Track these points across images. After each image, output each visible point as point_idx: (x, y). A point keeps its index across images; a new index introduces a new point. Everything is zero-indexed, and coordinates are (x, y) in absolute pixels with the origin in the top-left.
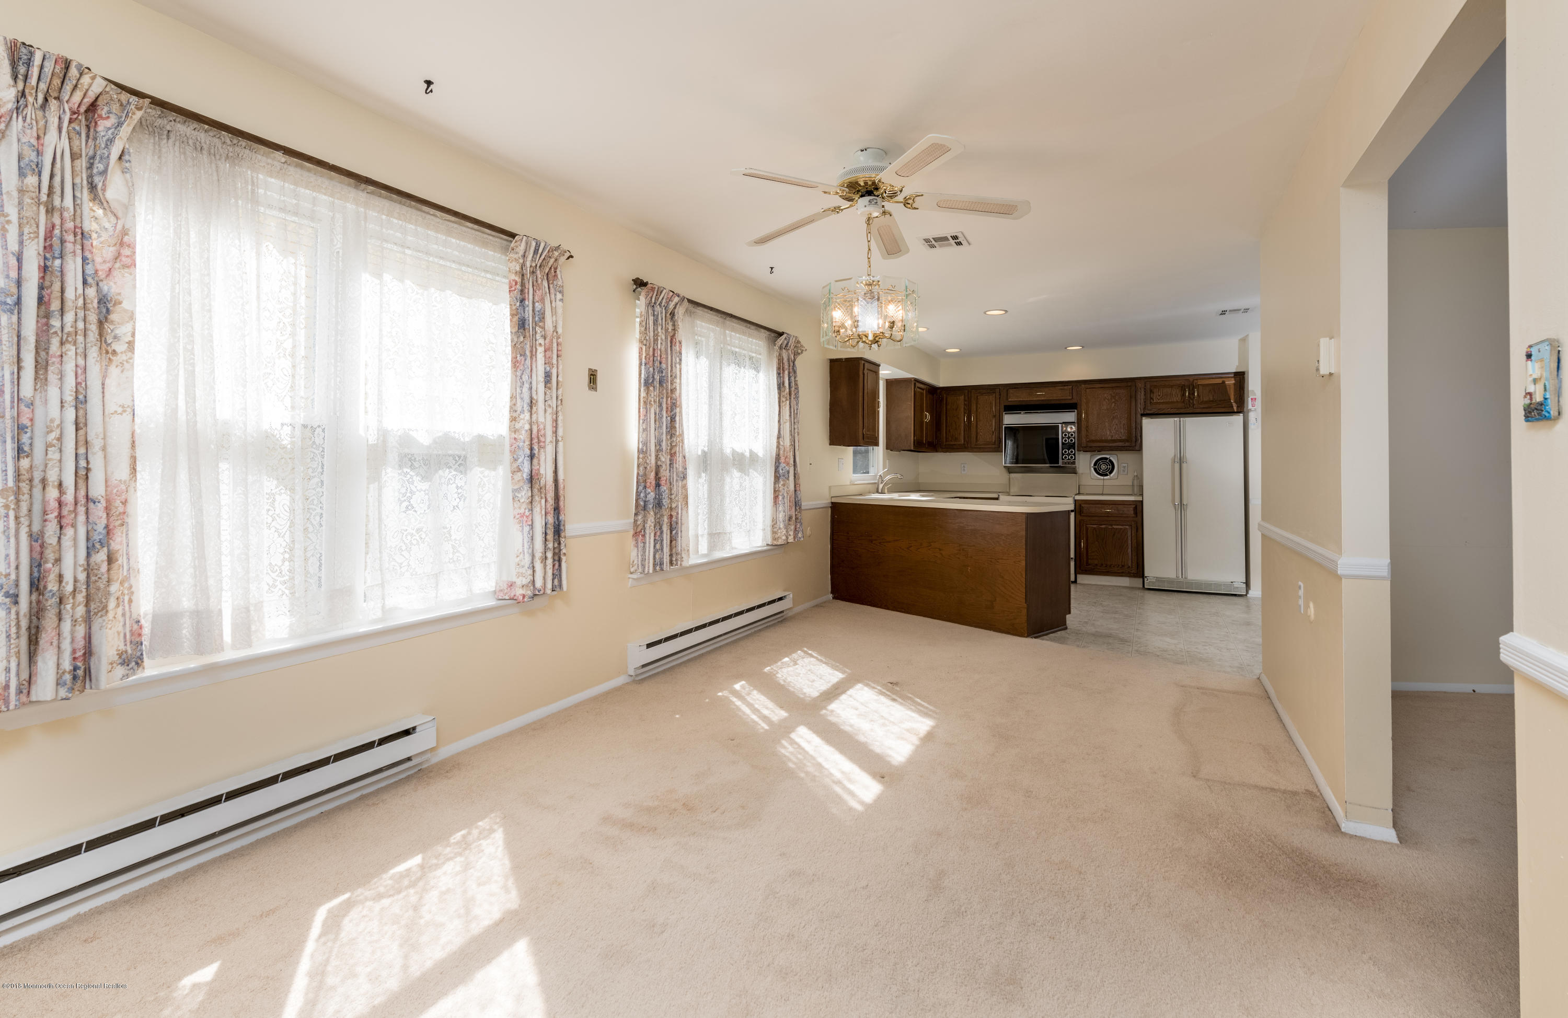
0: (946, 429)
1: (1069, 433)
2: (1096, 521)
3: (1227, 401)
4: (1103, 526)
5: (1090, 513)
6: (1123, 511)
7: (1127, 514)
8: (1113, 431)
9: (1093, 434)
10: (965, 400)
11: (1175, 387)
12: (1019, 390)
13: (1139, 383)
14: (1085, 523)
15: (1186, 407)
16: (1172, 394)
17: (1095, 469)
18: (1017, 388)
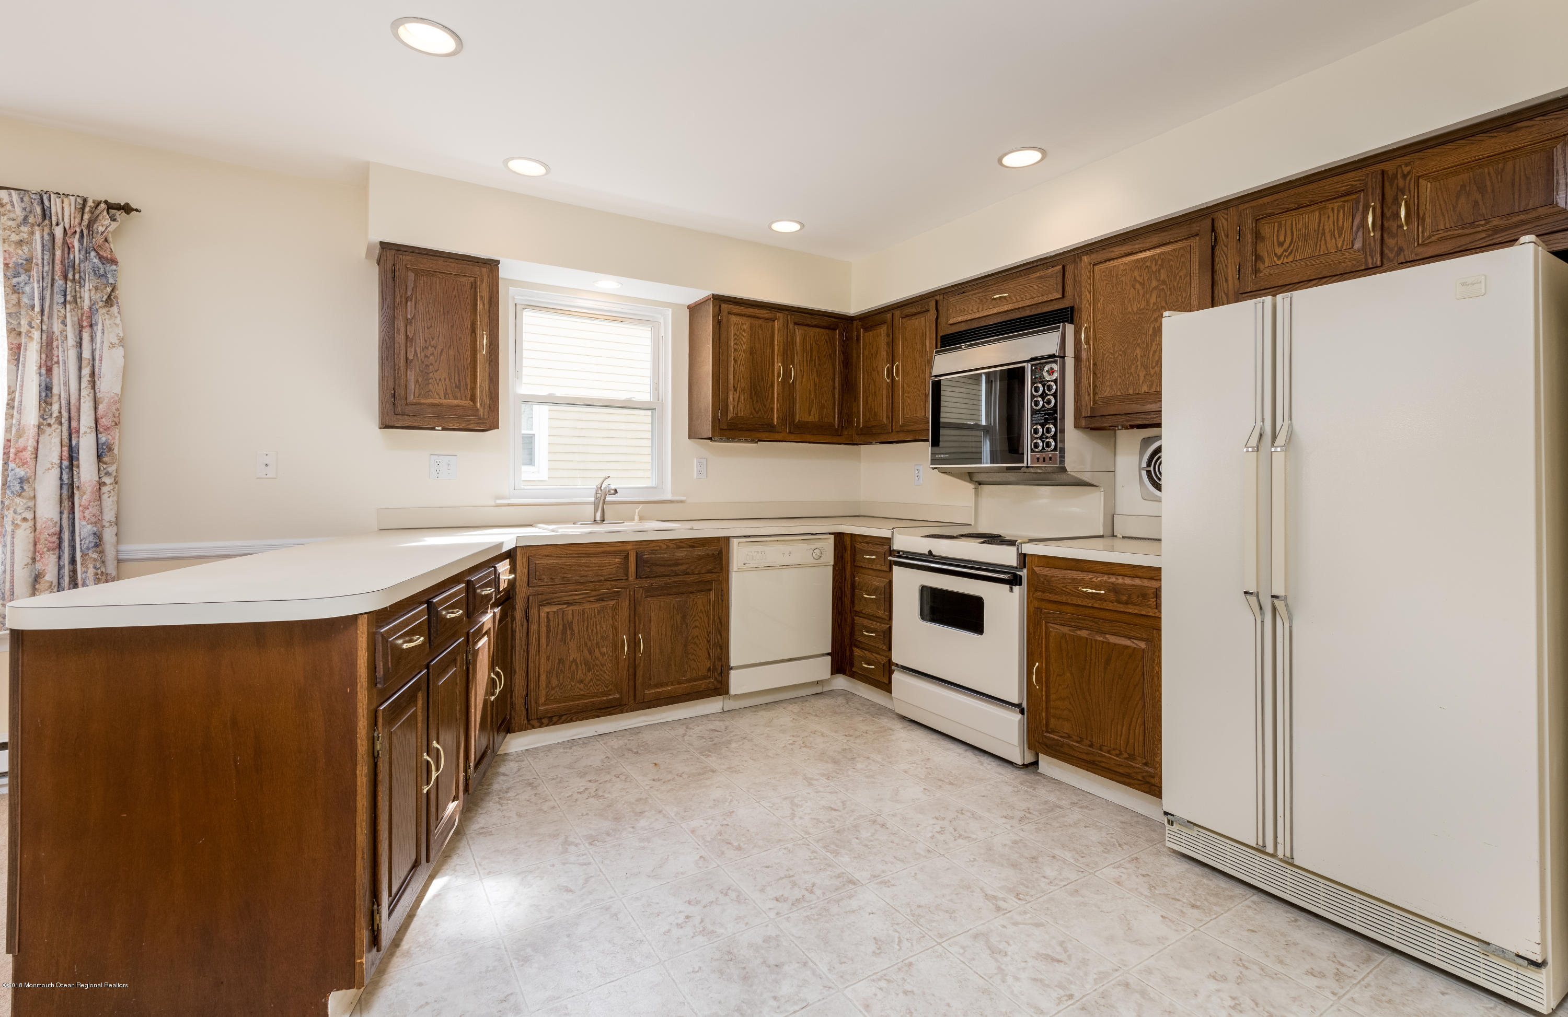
0: (864, 396)
1: (1044, 383)
2: (1068, 616)
3: (1541, 211)
4: (1084, 633)
5: (1052, 591)
6: (1130, 596)
7: (1139, 605)
8: (1153, 368)
9: (1108, 383)
10: (888, 335)
11: (1331, 206)
12: (966, 296)
13: (1224, 221)
14: (1043, 616)
15: (1371, 266)
16: (1324, 230)
17: (1149, 473)
18: (963, 293)
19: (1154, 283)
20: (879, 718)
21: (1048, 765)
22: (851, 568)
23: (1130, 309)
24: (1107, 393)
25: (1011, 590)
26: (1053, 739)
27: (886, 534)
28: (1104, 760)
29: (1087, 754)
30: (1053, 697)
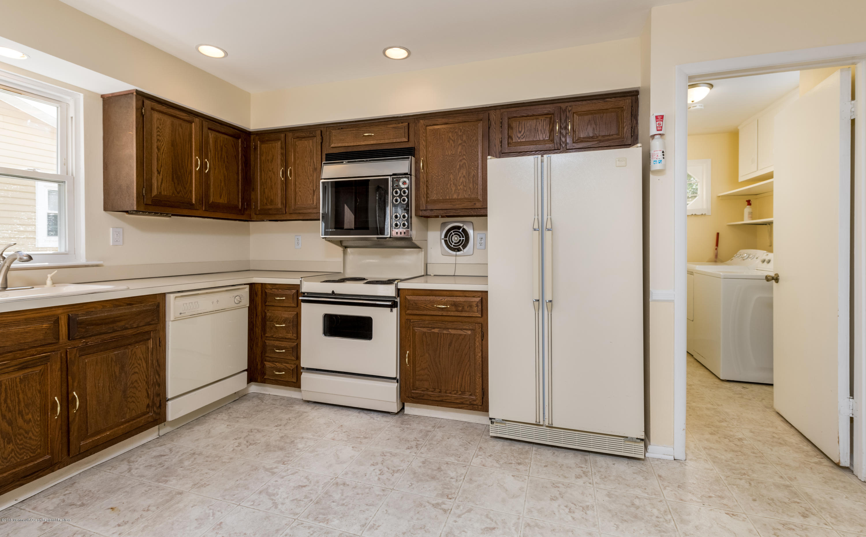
0: (261, 188)
1: (401, 189)
2: (427, 322)
3: (615, 136)
4: (436, 330)
5: (418, 309)
6: (463, 308)
7: (469, 312)
8: (459, 186)
9: (435, 192)
10: (282, 148)
11: (541, 118)
12: (344, 131)
13: (494, 115)
14: (411, 324)
15: (556, 149)
16: (538, 129)
17: (446, 241)
18: (342, 129)
19: (460, 142)
20: (292, 407)
21: (410, 409)
22: (262, 307)
23: (447, 153)
24: (434, 197)
25: (391, 311)
26: (417, 393)
27: (296, 282)
28: (448, 398)
29: (438, 397)
30: (417, 369)
